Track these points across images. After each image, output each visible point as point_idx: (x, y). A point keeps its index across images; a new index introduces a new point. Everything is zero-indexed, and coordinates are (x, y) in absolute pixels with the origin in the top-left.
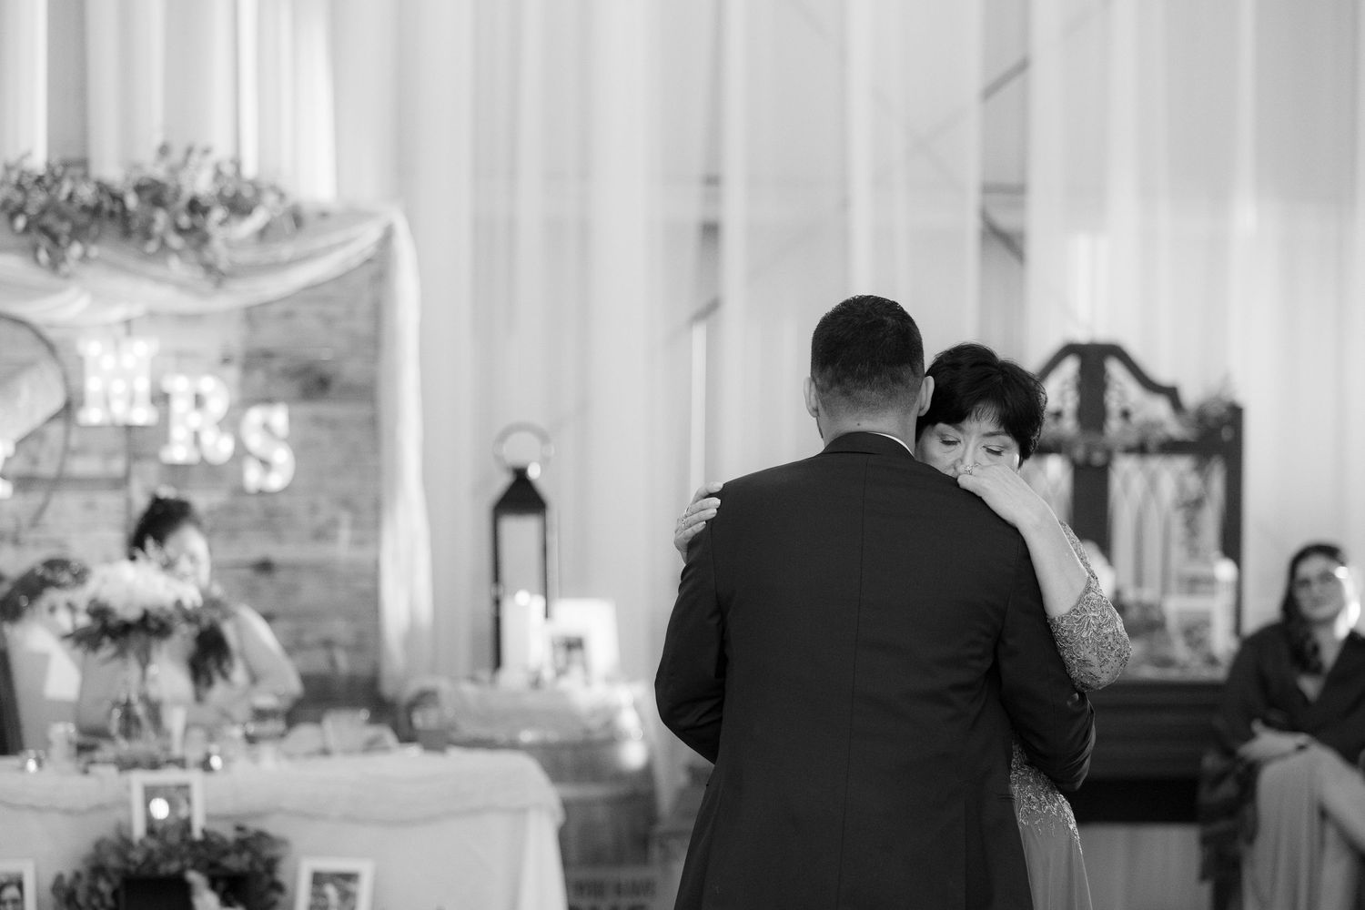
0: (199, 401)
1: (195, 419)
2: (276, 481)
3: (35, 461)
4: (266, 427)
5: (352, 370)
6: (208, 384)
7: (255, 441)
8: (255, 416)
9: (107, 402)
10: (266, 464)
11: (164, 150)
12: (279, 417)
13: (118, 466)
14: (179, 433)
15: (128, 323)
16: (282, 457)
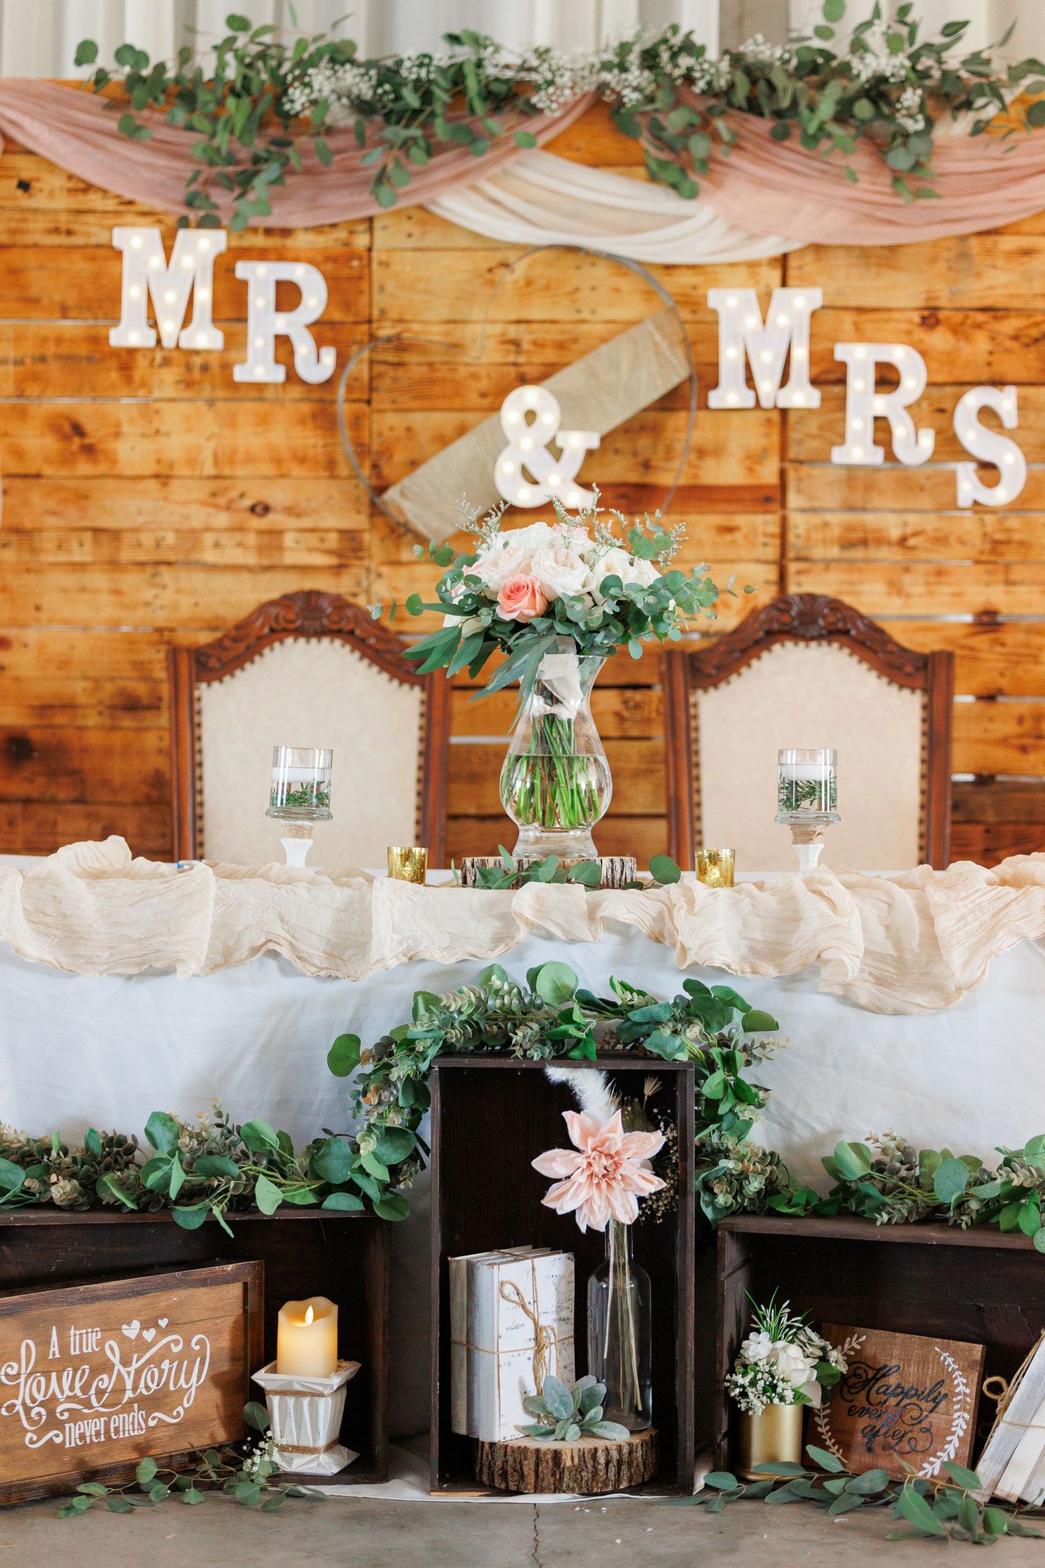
0: (887, 379)
1: (882, 404)
2: (1001, 495)
3: (647, 466)
4: (988, 415)
6: (899, 354)
7: (971, 434)
8: (973, 399)
9: (750, 381)
10: (988, 470)
12: (1006, 402)
13: (768, 473)
14: (858, 424)
15: (783, 261)
16: (1010, 458)
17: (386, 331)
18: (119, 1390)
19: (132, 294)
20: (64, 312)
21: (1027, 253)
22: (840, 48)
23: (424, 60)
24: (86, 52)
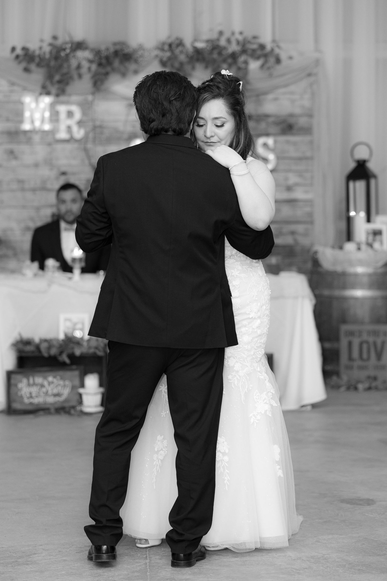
4: (265, 145)
5: (302, 121)
7: (261, 151)
8: (261, 140)
10: (265, 160)
11: (221, 33)
12: (270, 141)
16: (271, 157)
17: (98, 123)
18: (47, 392)
19: (27, 114)
20: (8, 120)
21: (276, 99)
22: (223, 42)
23: (107, 49)
24: (13, 49)
